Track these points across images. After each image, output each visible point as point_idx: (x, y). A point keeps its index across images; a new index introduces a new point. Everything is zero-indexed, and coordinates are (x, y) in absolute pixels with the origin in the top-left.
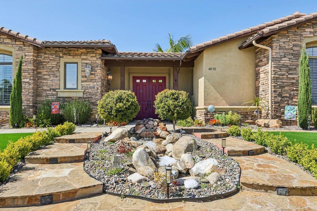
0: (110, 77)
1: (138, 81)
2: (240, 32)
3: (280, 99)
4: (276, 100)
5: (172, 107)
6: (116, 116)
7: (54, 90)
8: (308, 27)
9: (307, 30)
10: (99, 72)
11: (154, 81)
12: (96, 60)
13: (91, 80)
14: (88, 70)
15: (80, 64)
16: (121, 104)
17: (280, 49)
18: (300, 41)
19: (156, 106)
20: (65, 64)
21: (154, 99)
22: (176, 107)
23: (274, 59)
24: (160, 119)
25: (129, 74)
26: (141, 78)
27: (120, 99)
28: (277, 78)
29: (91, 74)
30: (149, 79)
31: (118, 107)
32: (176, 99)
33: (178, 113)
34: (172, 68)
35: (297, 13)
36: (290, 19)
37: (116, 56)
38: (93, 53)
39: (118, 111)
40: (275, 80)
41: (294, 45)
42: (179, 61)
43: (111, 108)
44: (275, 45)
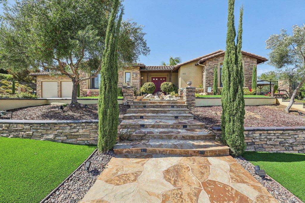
0: (142, 78)
1: (154, 79)
2: (195, 59)
3: (209, 85)
4: (207, 86)
5: (166, 87)
6: (148, 90)
7: (122, 83)
8: (221, 57)
9: (220, 58)
10: (139, 76)
11: (161, 79)
12: (138, 71)
13: (136, 79)
14: (135, 75)
15: (131, 73)
16: (150, 87)
17: (209, 66)
18: (217, 62)
19: (161, 87)
20: (126, 73)
21: (161, 85)
22: (167, 87)
23: (207, 70)
24: (162, 92)
25: (150, 76)
26: (155, 78)
27: (149, 85)
28: (208, 77)
29: (136, 77)
30: (159, 78)
31: (149, 87)
32: (168, 85)
33: (168, 89)
34: (169, 73)
35: (220, 50)
36: (216, 53)
37: (145, 69)
38: (136, 68)
39: (149, 89)
40: (207, 78)
41: (215, 64)
42: (171, 71)
43: (147, 88)
44: (207, 64)
